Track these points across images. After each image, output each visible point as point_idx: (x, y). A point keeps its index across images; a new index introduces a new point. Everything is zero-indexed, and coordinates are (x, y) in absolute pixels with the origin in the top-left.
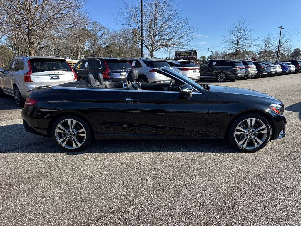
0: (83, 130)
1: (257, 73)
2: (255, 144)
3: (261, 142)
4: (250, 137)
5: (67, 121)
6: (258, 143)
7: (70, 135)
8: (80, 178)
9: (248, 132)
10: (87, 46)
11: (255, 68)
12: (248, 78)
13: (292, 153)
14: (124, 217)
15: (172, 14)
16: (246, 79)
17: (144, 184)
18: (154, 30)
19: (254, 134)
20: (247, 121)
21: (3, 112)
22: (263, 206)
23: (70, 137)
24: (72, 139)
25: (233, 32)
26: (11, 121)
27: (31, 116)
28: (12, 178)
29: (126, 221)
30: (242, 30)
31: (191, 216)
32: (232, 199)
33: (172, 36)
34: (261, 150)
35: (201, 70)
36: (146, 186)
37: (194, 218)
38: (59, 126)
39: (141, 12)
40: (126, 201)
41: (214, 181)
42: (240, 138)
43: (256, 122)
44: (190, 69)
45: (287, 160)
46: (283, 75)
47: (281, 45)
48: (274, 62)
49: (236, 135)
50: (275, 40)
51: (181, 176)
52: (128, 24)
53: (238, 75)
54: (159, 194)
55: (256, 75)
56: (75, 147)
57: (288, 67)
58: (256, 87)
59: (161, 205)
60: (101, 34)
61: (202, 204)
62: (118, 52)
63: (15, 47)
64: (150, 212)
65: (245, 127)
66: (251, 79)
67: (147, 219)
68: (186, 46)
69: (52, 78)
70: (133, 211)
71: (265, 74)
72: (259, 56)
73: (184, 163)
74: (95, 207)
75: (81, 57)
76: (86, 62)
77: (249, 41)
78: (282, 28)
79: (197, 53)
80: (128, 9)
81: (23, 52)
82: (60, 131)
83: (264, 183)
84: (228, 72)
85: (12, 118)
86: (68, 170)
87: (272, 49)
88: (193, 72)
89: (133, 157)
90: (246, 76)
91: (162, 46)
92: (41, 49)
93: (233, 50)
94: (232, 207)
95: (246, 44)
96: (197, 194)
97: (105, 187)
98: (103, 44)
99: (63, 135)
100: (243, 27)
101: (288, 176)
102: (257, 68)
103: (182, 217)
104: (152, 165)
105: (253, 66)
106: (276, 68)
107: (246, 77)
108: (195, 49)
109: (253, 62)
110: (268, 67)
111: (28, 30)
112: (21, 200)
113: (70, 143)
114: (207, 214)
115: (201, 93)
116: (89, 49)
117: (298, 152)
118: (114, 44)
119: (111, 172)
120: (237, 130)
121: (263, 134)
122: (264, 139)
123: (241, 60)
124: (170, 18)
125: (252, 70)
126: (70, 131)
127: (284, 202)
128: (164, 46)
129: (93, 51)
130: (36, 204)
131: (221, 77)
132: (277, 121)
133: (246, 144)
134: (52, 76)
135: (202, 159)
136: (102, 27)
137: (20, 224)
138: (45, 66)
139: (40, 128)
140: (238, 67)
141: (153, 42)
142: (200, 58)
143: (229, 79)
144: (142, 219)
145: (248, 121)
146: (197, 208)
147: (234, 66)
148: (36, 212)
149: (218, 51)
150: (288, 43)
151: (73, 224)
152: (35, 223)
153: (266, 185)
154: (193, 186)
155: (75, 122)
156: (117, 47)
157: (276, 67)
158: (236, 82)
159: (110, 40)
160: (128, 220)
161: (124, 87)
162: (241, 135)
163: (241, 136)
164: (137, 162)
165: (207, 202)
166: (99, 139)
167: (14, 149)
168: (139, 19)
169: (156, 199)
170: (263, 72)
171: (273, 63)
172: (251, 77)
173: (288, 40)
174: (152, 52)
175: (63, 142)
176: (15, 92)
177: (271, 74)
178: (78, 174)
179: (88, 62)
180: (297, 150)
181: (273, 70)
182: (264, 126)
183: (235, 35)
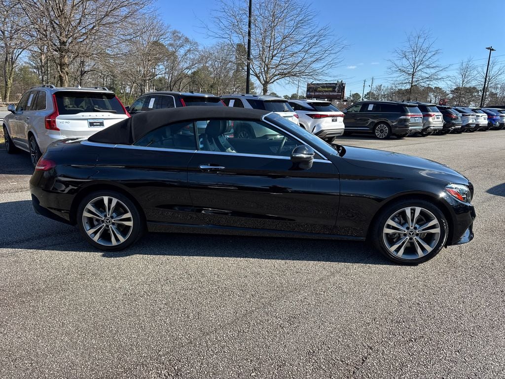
0: (129, 215)
1: (443, 126)
2: (419, 251)
3: (429, 249)
4: (411, 239)
5: (102, 200)
6: (423, 249)
7: (107, 222)
8: (116, 296)
9: (406, 231)
10: (161, 70)
11: (440, 116)
12: (429, 134)
13: (482, 269)
14: (176, 368)
15: (301, 20)
16: (424, 136)
17: (220, 311)
18: (270, 47)
19: (417, 235)
20: (405, 211)
21: (9, 178)
22: (417, 362)
23: (107, 226)
24: (109, 229)
25: (407, 54)
26: (20, 194)
27: (47, 190)
28: (5, 291)
29: (179, 374)
30: (422, 52)
31: (290, 373)
32: (365, 346)
33: (300, 59)
34: (430, 262)
35: (347, 118)
36: (223, 316)
37: (294, 377)
38: (89, 206)
39: (250, 17)
40: (185, 341)
41: (338, 312)
42: (392, 240)
43: (422, 213)
44: (327, 116)
45: (472, 281)
46: (490, 130)
47: (489, 79)
48: (475, 108)
49: (387, 234)
50: (480, 69)
51: (285, 302)
52: (226, 36)
53: (410, 128)
54: (242, 331)
55: (443, 130)
56: (114, 242)
57: (498, 117)
58: (440, 149)
59: (241, 350)
60: (184, 52)
61: (311, 351)
62: (211, 83)
63: (42, 69)
64: (221, 362)
65: (402, 221)
66: (432, 135)
67: (214, 374)
68: (323, 75)
69: (91, 124)
70: (193, 359)
71: (458, 129)
72: (451, 96)
73: (293, 279)
74: (131, 348)
75: (149, 89)
76: (152, 99)
77: (433, 71)
78: (493, 50)
79: (344, 87)
80: (226, 11)
81: (54, 78)
82: (90, 215)
83: (425, 321)
84: (393, 122)
85: (21, 188)
86: (98, 281)
87: (474, 84)
88: (333, 121)
89: (209, 265)
90: (423, 130)
91: (283, 75)
92: (84, 73)
93: (405, 85)
94: (363, 360)
95: (427, 76)
96: (306, 333)
97: (153, 315)
98: (187, 68)
99: (96, 223)
100: (425, 46)
101: (469, 309)
102: (444, 118)
103: (273, 372)
104: (239, 280)
105: (437, 114)
106: (478, 119)
107: (425, 133)
108: (342, 81)
109: (437, 107)
110: (463, 115)
111: (60, 42)
112: (13, 330)
113: (106, 236)
114: (318, 369)
115: (328, 160)
116: (163, 75)
117: (493, 268)
118: (205, 68)
119: (168, 288)
120: (389, 227)
121: (433, 235)
122: (435, 243)
123: (417, 103)
124: (297, 27)
125: (436, 120)
126: (108, 216)
127: (454, 355)
128: (286, 74)
129: (170, 79)
130: (35, 338)
131: (382, 131)
132: (457, 214)
133: (402, 250)
134: (92, 121)
135: (325, 272)
136: (187, 40)
137: (4, 370)
138: (83, 104)
139: (60, 210)
140: (411, 115)
141: (268, 69)
142: (350, 95)
143: (394, 134)
144: (206, 372)
145: (408, 211)
146: (302, 358)
147: (404, 112)
148: (33, 351)
149: (381, 85)
150: (502, 76)
151: (90, 375)
152: (27, 369)
153: (428, 323)
154: (301, 320)
155: (115, 201)
156: (211, 74)
157: (479, 116)
158: (407, 140)
159: (199, 62)
160: (181, 375)
161: (201, 146)
162: (394, 234)
163: (396, 236)
164: (215, 274)
165: (321, 349)
166: (156, 231)
167: (16, 242)
168: (246, 29)
169: (235, 339)
170: (454, 125)
171: (473, 110)
172: (434, 132)
173: (502, 71)
174: (265, 84)
175: (95, 233)
176: (31, 146)
177: (468, 129)
178: (113, 290)
179: (154, 99)
180: (493, 264)
181: (472, 122)
182: (435, 222)
183: (410, 60)
